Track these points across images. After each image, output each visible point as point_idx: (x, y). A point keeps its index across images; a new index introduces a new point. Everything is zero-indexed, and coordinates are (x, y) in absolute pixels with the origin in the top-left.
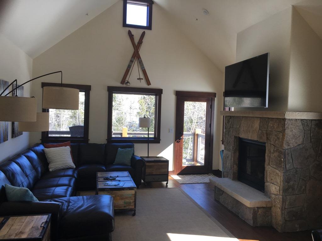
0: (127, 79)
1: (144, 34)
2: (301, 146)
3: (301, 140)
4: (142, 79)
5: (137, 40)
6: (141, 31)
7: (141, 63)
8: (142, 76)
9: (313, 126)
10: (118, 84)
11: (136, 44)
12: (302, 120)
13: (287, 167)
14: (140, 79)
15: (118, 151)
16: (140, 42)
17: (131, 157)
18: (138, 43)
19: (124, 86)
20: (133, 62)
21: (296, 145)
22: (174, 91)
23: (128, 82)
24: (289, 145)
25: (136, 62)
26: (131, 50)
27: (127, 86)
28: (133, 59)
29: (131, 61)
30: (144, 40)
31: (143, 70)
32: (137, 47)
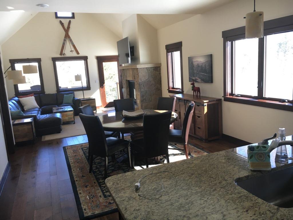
0: (63, 52)
1: (70, 22)
2: (148, 80)
3: (147, 77)
4: (73, 51)
5: (66, 26)
6: (68, 20)
7: (71, 41)
8: (73, 49)
9: (152, 70)
10: (58, 56)
11: (66, 28)
12: (146, 68)
13: (142, 90)
14: (72, 51)
15: (64, 97)
16: (69, 27)
17: (72, 99)
18: (67, 28)
19: (62, 56)
20: (66, 40)
21: (145, 80)
22: (95, 56)
23: (64, 54)
24: (141, 80)
25: (68, 41)
26: (64, 33)
27: (64, 56)
28: (65, 38)
29: (65, 40)
30: (71, 26)
31: (73, 45)
32: (67, 31)
